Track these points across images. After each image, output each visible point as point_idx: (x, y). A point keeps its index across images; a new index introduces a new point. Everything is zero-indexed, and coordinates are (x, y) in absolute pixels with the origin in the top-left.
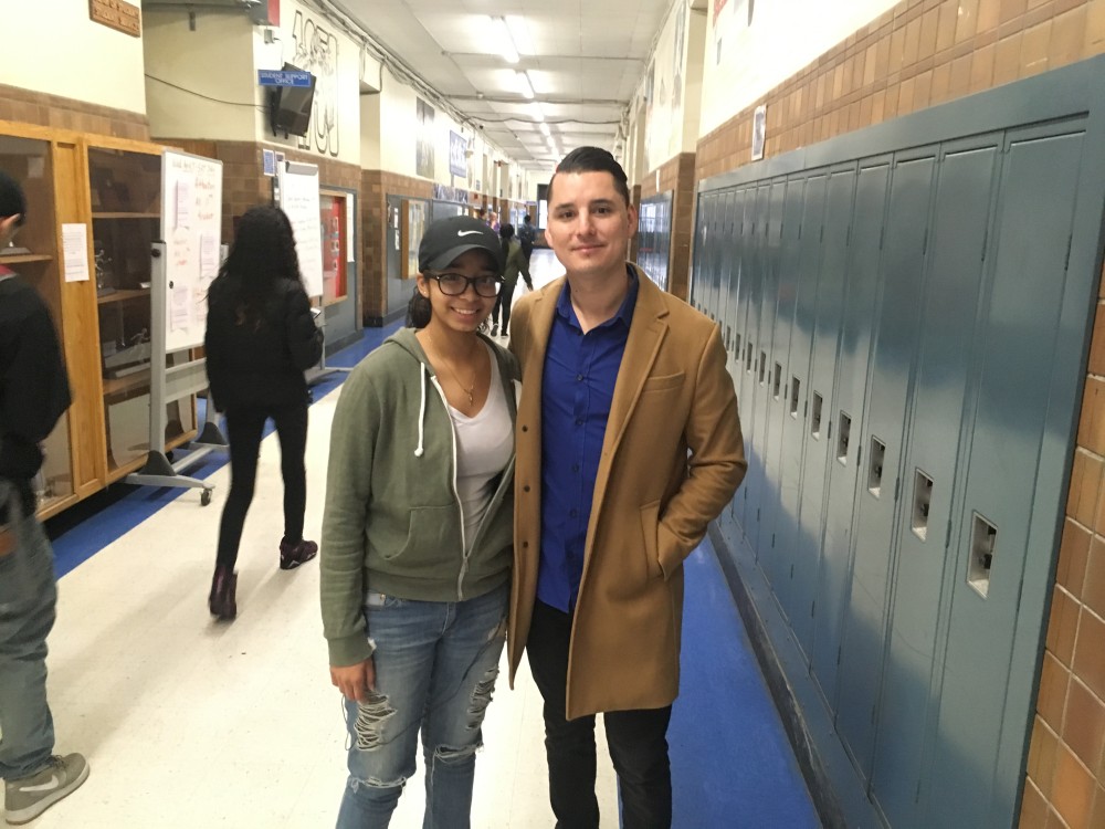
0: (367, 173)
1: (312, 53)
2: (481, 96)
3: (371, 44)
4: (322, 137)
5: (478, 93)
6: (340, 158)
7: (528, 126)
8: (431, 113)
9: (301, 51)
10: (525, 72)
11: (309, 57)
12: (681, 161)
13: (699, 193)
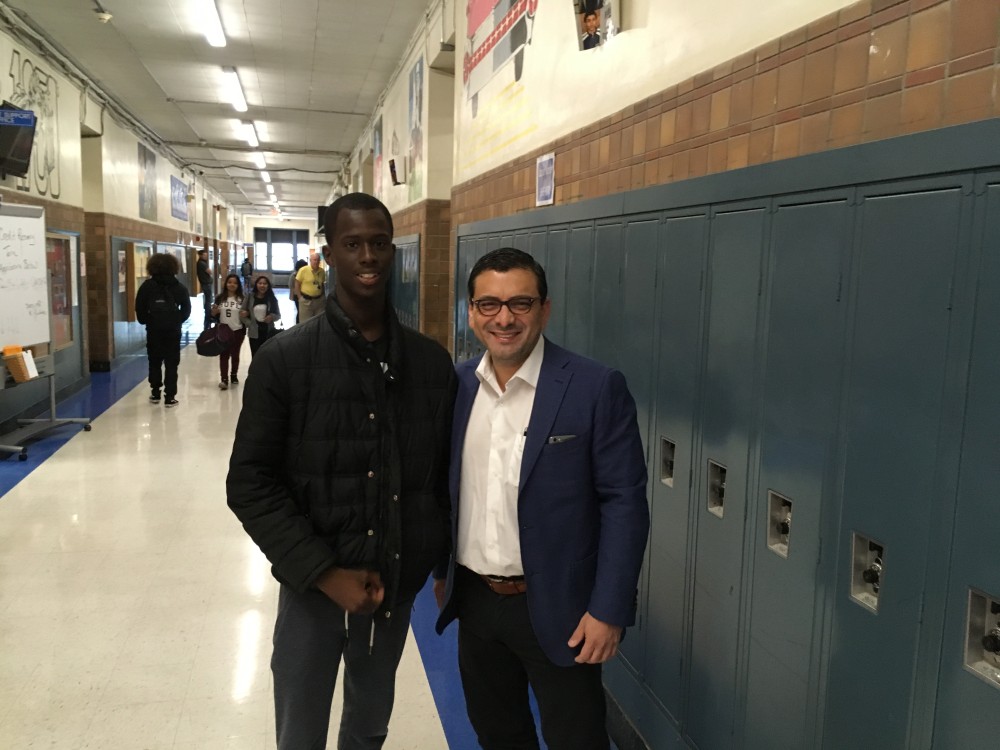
0: (88, 215)
1: (30, 93)
2: (204, 143)
3: (92, 89)
4: (42, 178)
5: (202, 140)
6: (62, 200)
7: (249, 174)
8: (153, 158)
9: (19, 91)
10: (250, 122)
11: (27, 97)
12: (427, 206)
13: (459, 237)
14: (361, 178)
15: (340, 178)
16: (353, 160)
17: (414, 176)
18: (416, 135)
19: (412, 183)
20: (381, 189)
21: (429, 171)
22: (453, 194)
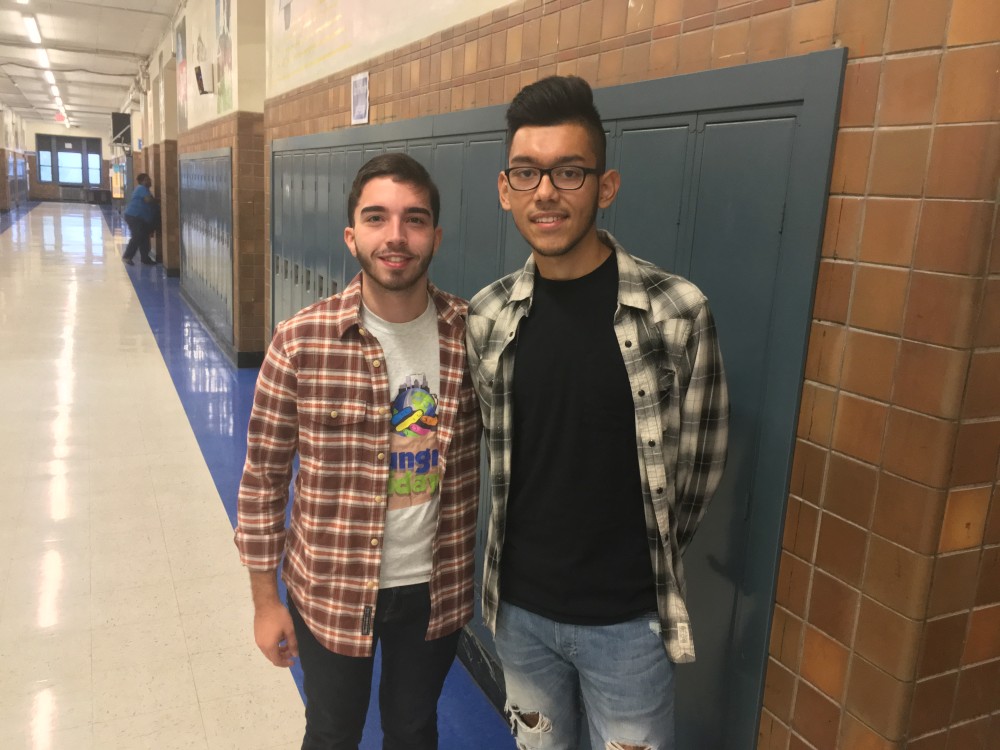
10: (33, 15)
12: (239, 119)
13: (273, 153)
14: (161, 84)
15: (137, 82)
16: (152, 64)
17: (223, 85)
18: (224, 41)
19: (221, 92)
20: (186, 97)
21: (239, 81)
22: (267, 107)
